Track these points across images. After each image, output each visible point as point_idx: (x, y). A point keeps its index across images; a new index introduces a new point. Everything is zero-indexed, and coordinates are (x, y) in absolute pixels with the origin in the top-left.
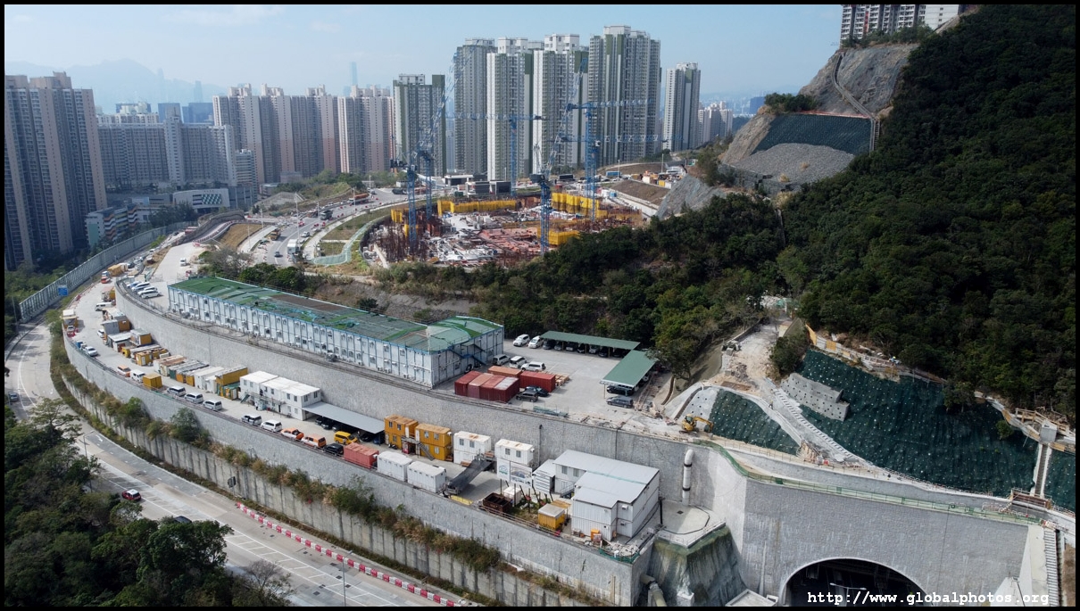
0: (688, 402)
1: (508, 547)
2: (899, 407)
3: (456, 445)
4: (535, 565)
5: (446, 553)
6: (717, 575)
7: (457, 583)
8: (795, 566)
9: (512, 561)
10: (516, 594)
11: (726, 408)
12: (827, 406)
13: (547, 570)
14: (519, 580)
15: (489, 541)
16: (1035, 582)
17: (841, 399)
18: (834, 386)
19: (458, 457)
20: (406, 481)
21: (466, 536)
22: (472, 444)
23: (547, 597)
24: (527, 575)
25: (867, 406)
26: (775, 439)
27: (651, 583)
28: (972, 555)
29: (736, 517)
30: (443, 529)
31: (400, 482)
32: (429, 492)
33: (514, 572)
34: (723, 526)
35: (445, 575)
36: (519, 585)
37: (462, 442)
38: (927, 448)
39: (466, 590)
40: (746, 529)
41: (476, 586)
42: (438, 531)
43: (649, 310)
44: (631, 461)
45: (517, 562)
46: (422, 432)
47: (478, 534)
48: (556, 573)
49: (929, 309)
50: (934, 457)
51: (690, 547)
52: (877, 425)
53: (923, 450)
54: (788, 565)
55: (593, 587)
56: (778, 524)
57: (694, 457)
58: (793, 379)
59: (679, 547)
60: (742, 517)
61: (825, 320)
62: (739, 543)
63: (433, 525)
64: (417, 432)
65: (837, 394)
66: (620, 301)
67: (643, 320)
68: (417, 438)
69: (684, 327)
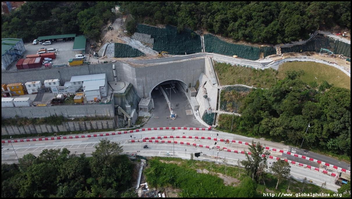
0: (106, 50)
1: (66, 114)
2: (168, 36)
3: (28, 88)
4: (78, 116)
5: (42, 124)
6: (133, 98)
7: (50, 131)
8: (152, 88)
9: (69, 117)
10: (74, 127)
11: (119, 48)
12: (148, 40)
13: (83, 115)
14: (74, 122)
15: (58, 114)
16: (209, 72)
17: (152, 37)
18: (149, 34)
19: (30, 91)
20: (14, 106)
21: (48, 115)
22: (34, 85)
23: (86, 123)
24: (77, 119)
25: (159, 38)
26: (136, 53)
27: (118, 107)
28: (193, 70)
29: (134, 80)
30: (37, 117)
31: (12, 107)
32: (27, 107)
33: (71, 120)
34: (130, 84)
35: (45, 131)
36: (75, 124)
37: (29, 86)
38: (177, 45)
39: (55, 132)
40: (137, 82)
41: (58, 130)
43: (74, 21)
44: (95, 74)
45: (71, 117)
46: (10, 87)
47: (53, 113)
48: (86, 115)
49: (166, 4)
50: (179, 48)
51: (125, 93)
52: (163, 42)
54: (150, 88)
55: (100, 115)
56: (146, 78)
57: (115, 66)
58: (135, 35)
59: (121, 94)
61: (139, 14)
62: (136, 87)
63: (32, 117)
64: (8, 88)
65: (150, 36)
66: (62, 20)
67: (74, 25)
68: (9, 90)
69: (93, 25)
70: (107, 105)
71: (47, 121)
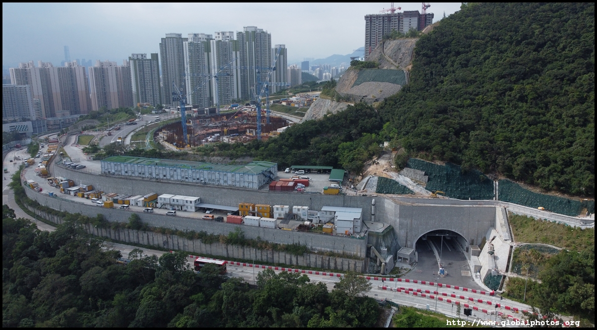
0: (367, 183)
1: (310, 244)
2: (447, 174)
3: (275, 211)
4: (323, 249)
5: (282, 252)
6: (392, 242)
7: (288, 263)
8: (418, 236)
9: (312, 249)
10: (316, 262)
11: (383, 183)
12: (421, 177)
13: (328, 250)
14: (318, 256)
15: (302, 243)
16: (501, 224)
17: (426, 174)
18: (422, 170)
19: (276, 216)
20: (259, 226)
21: (291, 243)
22: (282, 209)
23: (330, 259)
24: (321, 253)
25: (435, 176)
26: (404, 190)
27: (371, 246)
28: (478, 221)
29: (395, 221)
30: (279, 243)
31: (257, 227)
32: (271, 229)
33: (315, 253)
34: (390, 226)
35: (282, 261)
36: (318, 258)
37: (277, 209)
38: (458, 188)
39: (293, 265)
40: (400, 225)
41: (297, 263)
42: (277, 244)
43: (334, 153)
44: (350, 207)
45: (314, 250)
46: (259, 207)
47: (296, 241)
48: (332, 250)
49: (450, 139)
50: (461, 190)
51: (382, 233)
52: (440, 182)
53: (457, 188)
54: (416, 236)
55: (349, 252)
56: (412, 221)
57: (375, 202)
58: (405, 170)
59: (378, 233)
60: (398, 220)
61: (413, 147)
62: (397, 230)
63: (274, 242)
64: (256, 208)
65: (424, 173)
66: (321, 150)
67: (333, 157)
68: (256, 210)
69: (356, 156)
70: (359, 240)
71: (288, 249)
